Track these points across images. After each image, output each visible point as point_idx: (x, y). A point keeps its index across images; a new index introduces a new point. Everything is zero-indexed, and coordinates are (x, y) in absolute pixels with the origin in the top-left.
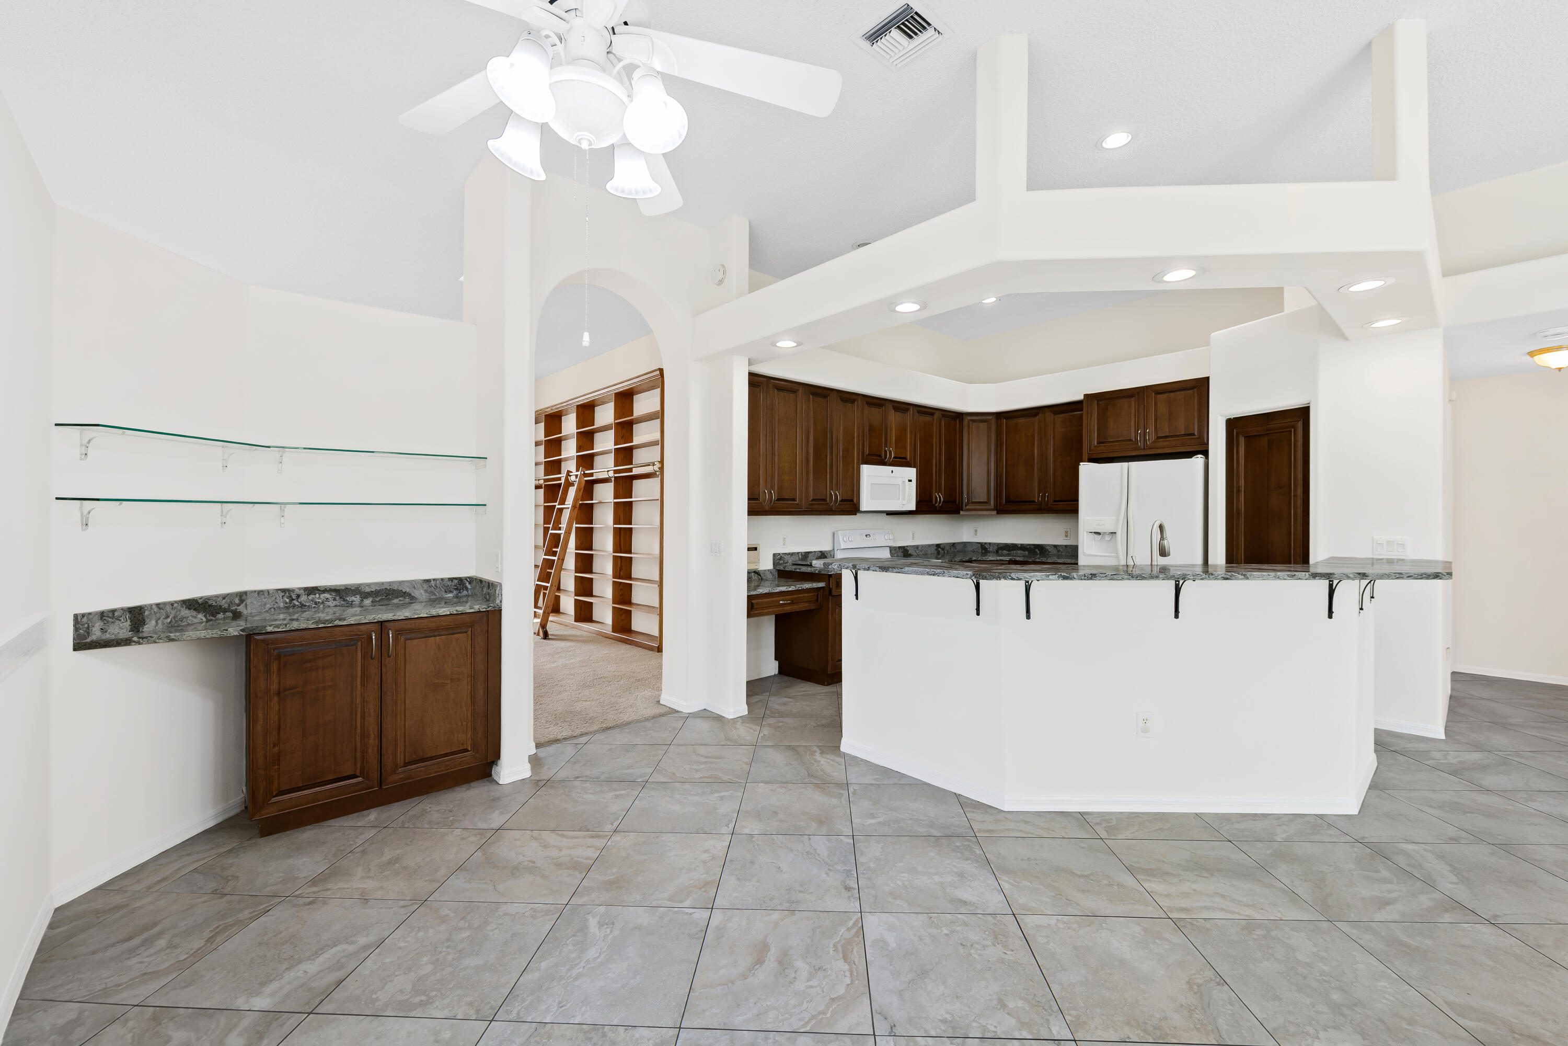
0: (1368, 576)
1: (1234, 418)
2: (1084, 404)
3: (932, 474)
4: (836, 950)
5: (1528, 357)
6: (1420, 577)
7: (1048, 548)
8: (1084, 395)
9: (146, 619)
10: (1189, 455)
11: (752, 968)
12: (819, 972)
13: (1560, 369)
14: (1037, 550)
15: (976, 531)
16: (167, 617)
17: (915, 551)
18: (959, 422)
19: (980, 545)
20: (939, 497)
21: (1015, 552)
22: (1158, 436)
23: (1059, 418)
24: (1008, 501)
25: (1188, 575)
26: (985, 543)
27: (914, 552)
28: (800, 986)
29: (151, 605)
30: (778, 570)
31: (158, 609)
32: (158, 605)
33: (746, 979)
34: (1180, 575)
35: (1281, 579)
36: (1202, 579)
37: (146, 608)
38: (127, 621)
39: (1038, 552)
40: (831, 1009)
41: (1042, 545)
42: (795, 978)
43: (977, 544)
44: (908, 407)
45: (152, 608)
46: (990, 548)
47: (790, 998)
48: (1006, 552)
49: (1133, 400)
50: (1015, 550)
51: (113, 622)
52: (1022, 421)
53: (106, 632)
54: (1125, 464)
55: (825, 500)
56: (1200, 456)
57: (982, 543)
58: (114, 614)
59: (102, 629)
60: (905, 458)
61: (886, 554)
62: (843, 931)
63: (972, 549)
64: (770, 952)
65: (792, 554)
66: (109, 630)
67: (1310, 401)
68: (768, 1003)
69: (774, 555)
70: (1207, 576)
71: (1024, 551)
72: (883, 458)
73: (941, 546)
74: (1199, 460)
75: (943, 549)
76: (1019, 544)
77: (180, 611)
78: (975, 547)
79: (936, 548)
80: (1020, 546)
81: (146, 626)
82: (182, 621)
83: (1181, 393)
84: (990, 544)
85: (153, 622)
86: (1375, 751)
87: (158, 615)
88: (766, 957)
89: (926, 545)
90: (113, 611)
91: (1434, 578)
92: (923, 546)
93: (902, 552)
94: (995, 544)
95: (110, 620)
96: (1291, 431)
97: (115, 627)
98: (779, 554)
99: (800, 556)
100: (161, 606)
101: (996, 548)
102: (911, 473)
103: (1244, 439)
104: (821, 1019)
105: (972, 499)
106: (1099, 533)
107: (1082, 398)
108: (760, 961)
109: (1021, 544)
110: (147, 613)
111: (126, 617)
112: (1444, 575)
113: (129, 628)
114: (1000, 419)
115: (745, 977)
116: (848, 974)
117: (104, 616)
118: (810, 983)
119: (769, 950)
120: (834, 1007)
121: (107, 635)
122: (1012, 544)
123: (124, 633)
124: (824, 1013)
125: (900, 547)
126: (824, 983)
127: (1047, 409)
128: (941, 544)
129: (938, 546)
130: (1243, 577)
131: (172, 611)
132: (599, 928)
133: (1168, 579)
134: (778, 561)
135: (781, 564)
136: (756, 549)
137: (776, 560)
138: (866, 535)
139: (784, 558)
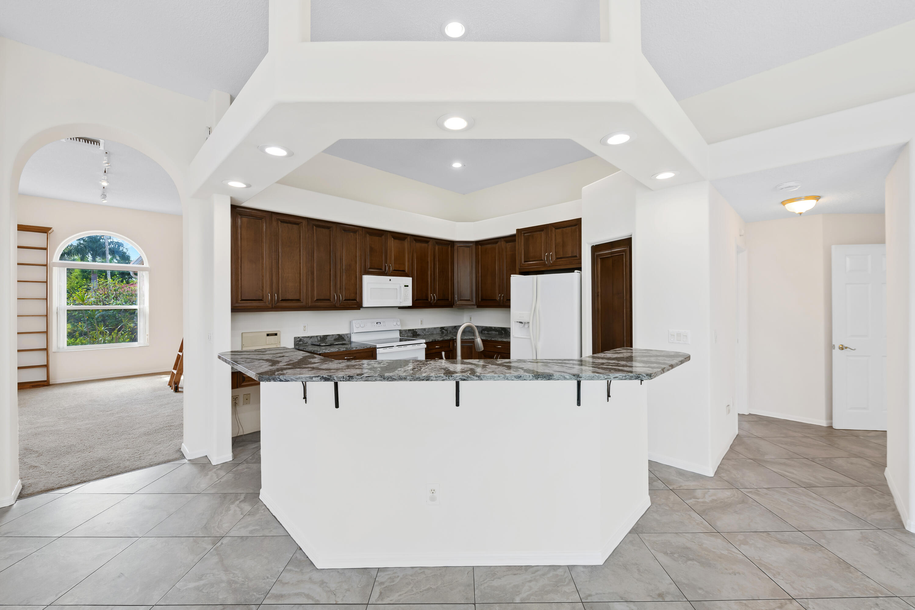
0: (581, 377)
1: (596, 245)
2: (516, 236)
3: (427, 281)
5: (782, 206)
6: (624, 378)
8: (517, 230)
10: (571, 270)
13: (801, 214)
14: (503, 331)
15: (471, 318)
18: (451, 247)
20: (433, 297)
21: (491, 332)
22: (557, 257)
23: (508, 246)
24: (482, 300)
25: (431, 377)
27: (421, 333)
34: (424, 376)
35: (509, 380)
36: (443, 380)
39: (504, 333)
41: (505, 328)
44: (406, 236)
49: (542, 233)
50: (491, 331)
52: (489, 246)
54: (535, 276)
55: (329, 300)
56: (576, 271)
60: (404, 271)
61: (397, 335)
65: (311, 337)
67: (632, 233)
69: (295, 338)
70: (447, 378)
71: (496, 332)
72: (384, 270)
73: (445, 328)
74: (576, 273)
75: (446, 330)
76: (493, 327)
79: (440, 330)
80: (493, 328)
83: (570, 228)
86: (649, 494)
89: (432, 328)
91: (636, 379)
92: (429, 329)
93: (411, 333)
94: (481, 326)
96: (623, 254)
98: (299, 338)
99: (319, 339)
102: (409, 281)
103: (600, 259)
105: (460, 298)
106: (522, 322)
107: (514, 232)
109: (495, 327)
112: (645, 377)
114: (478, 245)
122: (490, 327)
125: (409, 330)
127: (502, 239)
128: (444, 327)
129: (442, 328)
130: (477, 378)
133: (415, 380)
134: (298, 342)
135: (301, 344)
136: (276, 334)
137: (296, 342)
138: (377, 323)
139: (303, 340)
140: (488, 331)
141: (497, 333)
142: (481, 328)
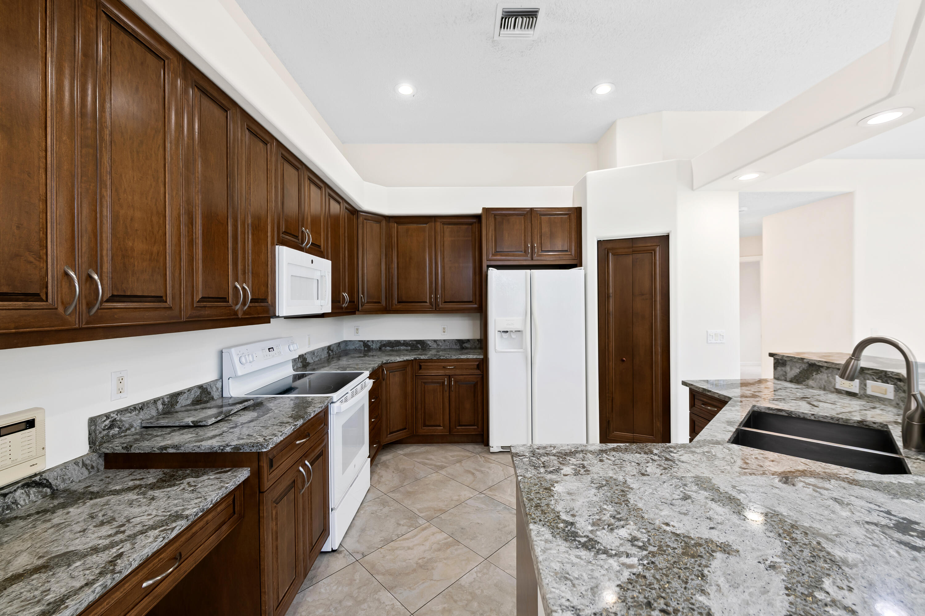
1: (605, 240)
2: (481, 217)
7: (429, 342)
8: (481, 209)
14: (419, 345)
15: (357, 329)
17: (312, 358)
18: (356, 218)
19: (362, 343)
20: (346, 296)
21: (398, 348)
22: (543, 250)
23: (448, 229)
24: (399, 302)
26: (368, 341)
30: (106, 455)
39: (420, 347)
41: (423, 340)
43: (359, 342)
44: (321, 184)
46: (373, 345)
48: (389, 348)
49: (522, 218)
50: (398, 346)
52: (413, 226)
54: (527, 272)
55: (224, 299)
56: (578, 268)
57: (365, 341)
61: (290, 370)
63: (353, 347)
65: (141, 407)
67: (671, 231)
69: (93, 421)
71: (406, 346)
72: (300, 240)
73: (331, 348)
74: (577, 271)
75: (332, 350)
76: (402, 340)
78: (357, 345)
79: (327, 351)
80: (402, 342)
83: (559, 217)
84: (373, 341)
89: (320, 349)
92: (318, 350)
93: (301, 362)
94: (378, 341)
96: (652, 253)
98: (99, 417)
99: (160, 407)
101: (379, 345)
102: (327, 266)
105: (367, 300)
106: (507, 332)
107: (479, 211)
109: (404, 341)
114: (391, 222)
122: (395, 341)
125: (299, 357)
127: (437, 219)
128: (331, 346)
129: (329, 348)
134: (105, 432)
135: (114, 436)
136: (30, 424)
137: (100, 433)
138: (269, 349)
139: (121, 421)
140: (392, 347)
141: (409, 348)
142: (378, 343)
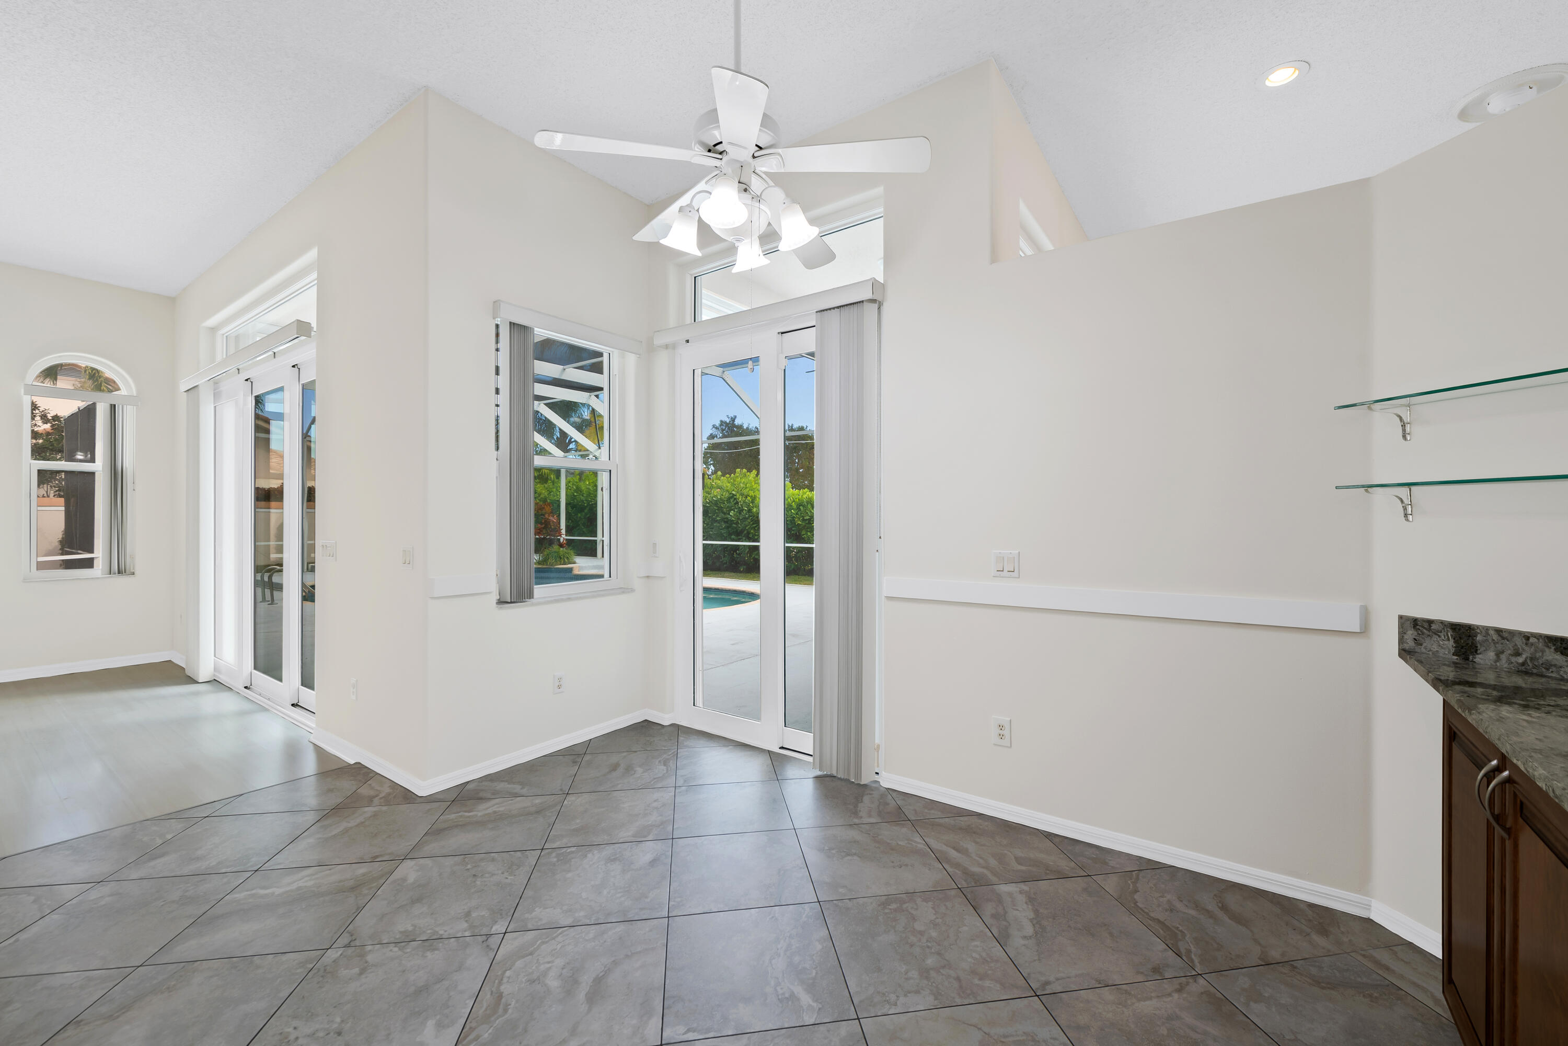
4: (507, 1005)
9: (1479, 645)
11: (608, 971)
12: (535, 978)
16: (1518, 654)
28: (559, 962)
29: (1487, 629)
31: (1500, 638)
32: (1499, 631)
33: (614, 961)
37: (1478, 631)
38: (1448, 640)
40: (535, 946)
42: (563, 969)
45: (1487, 634)
47: (572, 950)
51: (1429, 636)
53: (1421, 645)
58: (1430, 626)
59: (1415, 639)
62: (486, 1035)
64: (585, 993)
66: (1425, 644)
68: (593, 943)
77: (1543, 651)
81: (1480, 656)
82: (1548, 669)
85: (1491, 655)
87: (1499, 647)
88: (591, 986)
90: (1430, 622)
95: (1425, 631)
97: (1432, 642)
100: (1505, 635)
104: (546, 938)
108: (598, 981)
110: (1479, 638)
111: (1447, 635)
113: (1453, 650)
115: (615, 963)
116: (505, 980)
117: (1417, 625)
118: (548, 965)
119: (586, 995)
120: (533, 948)
121: (1423, 648)
123: (1445, 654)
124: (543, 943)
126: (534, 968)
131: (1526, 648)
132: (793, 992)
